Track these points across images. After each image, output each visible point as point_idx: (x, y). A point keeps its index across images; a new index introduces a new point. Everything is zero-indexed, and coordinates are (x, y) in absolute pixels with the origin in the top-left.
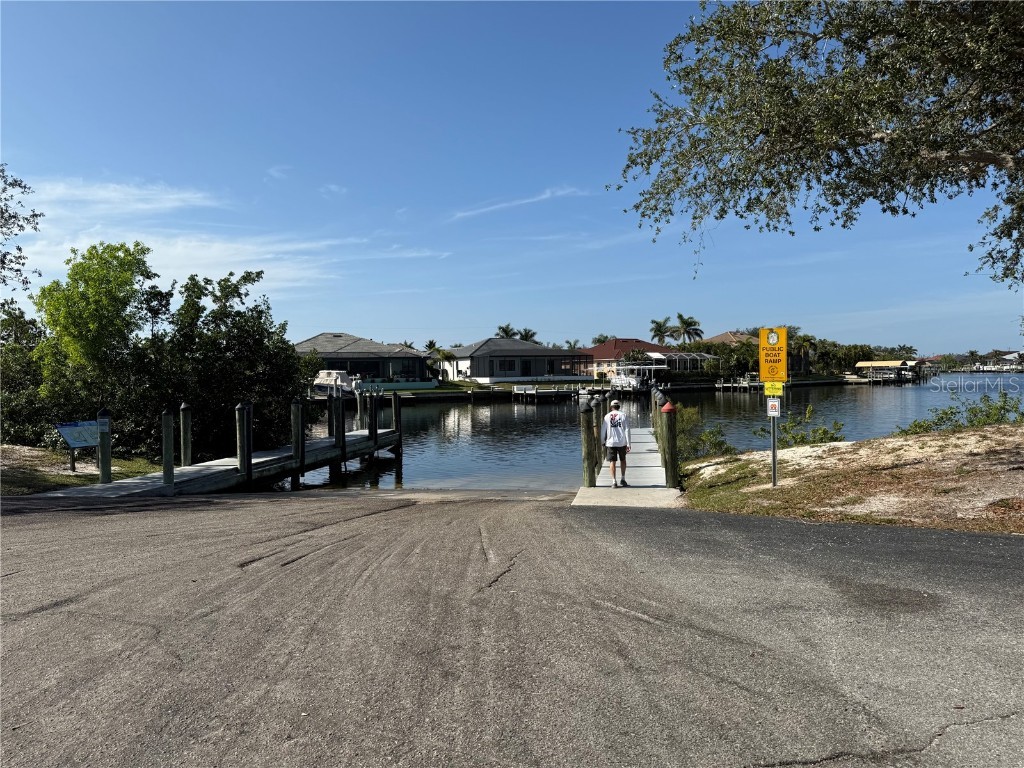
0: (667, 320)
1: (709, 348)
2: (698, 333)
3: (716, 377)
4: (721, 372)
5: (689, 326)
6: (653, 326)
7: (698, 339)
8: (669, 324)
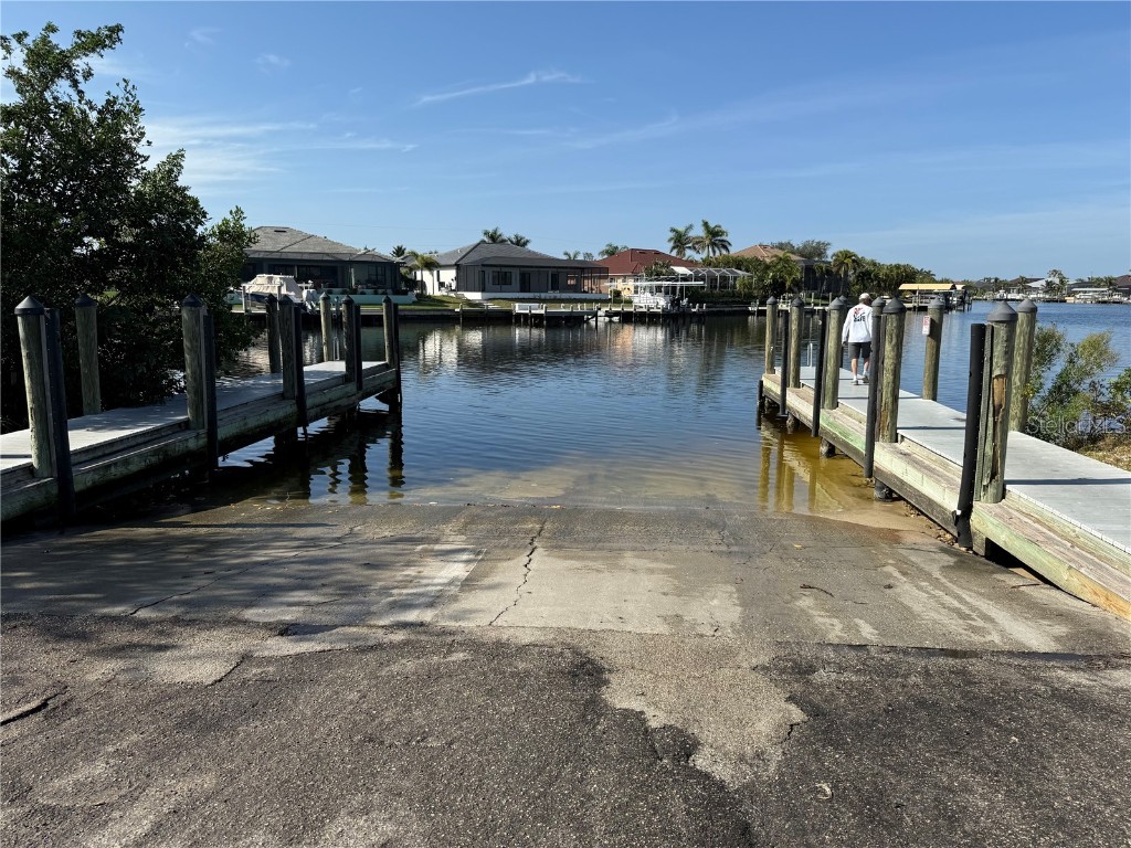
0: (691, 227)
1: (739, 263)
2: (725, 245)
3: (749, 298)
4: (755, 293)
5: (715, 237)
6: (672, 235)
7: (724, 252)
8: (692, 234)
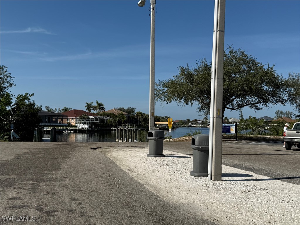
0: (92, 103)
1: (108, 115)
2: (103, 109)
3: (111, 126)
4: (113, 124)
5: (100, 106)
6: (86, 105)
7: (103, 111)
8: (93, 105)
